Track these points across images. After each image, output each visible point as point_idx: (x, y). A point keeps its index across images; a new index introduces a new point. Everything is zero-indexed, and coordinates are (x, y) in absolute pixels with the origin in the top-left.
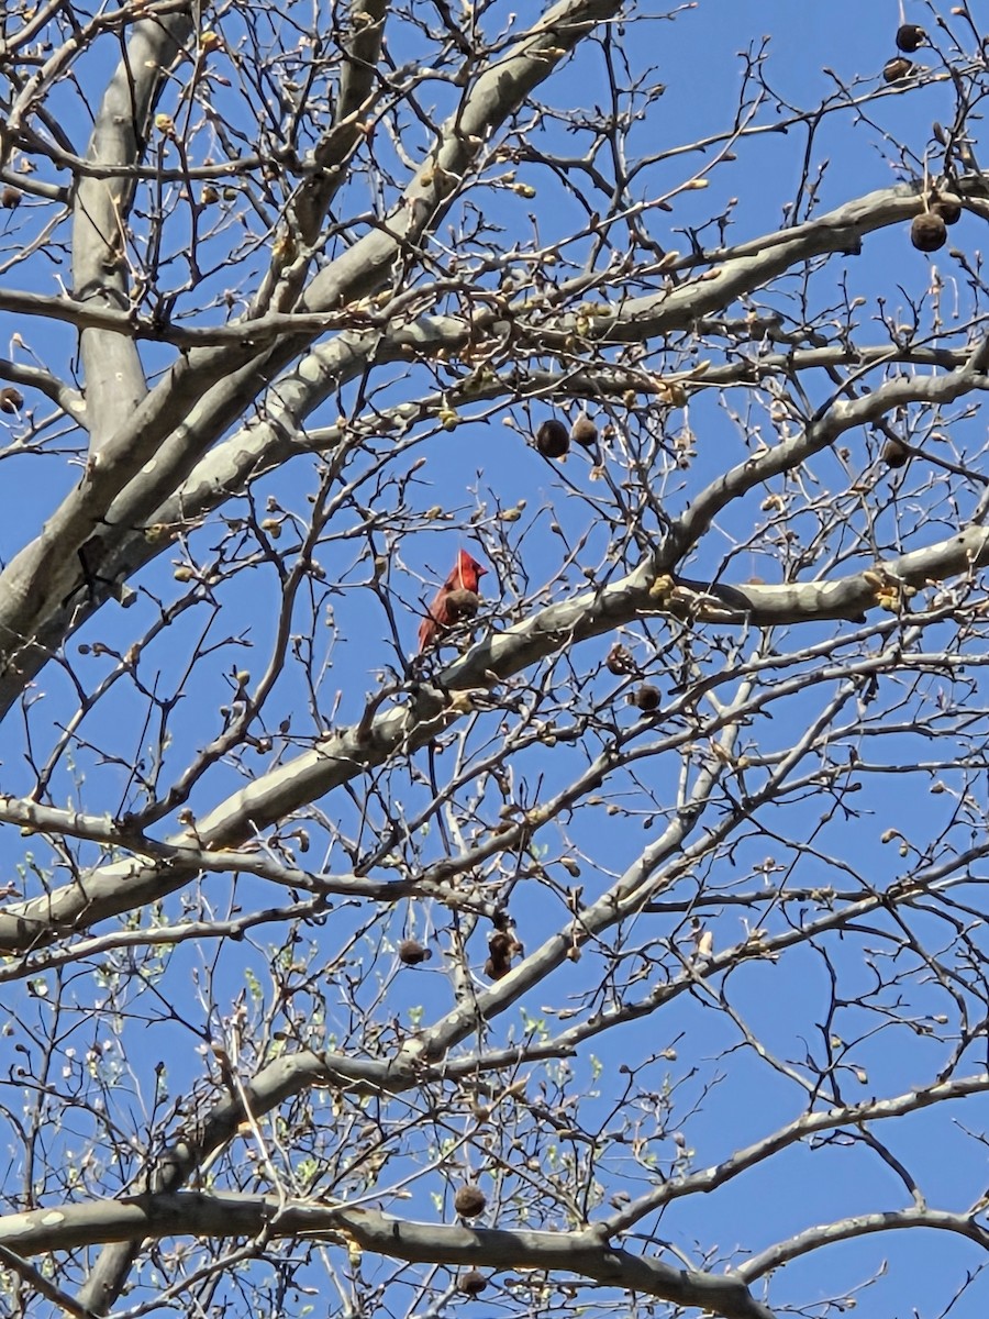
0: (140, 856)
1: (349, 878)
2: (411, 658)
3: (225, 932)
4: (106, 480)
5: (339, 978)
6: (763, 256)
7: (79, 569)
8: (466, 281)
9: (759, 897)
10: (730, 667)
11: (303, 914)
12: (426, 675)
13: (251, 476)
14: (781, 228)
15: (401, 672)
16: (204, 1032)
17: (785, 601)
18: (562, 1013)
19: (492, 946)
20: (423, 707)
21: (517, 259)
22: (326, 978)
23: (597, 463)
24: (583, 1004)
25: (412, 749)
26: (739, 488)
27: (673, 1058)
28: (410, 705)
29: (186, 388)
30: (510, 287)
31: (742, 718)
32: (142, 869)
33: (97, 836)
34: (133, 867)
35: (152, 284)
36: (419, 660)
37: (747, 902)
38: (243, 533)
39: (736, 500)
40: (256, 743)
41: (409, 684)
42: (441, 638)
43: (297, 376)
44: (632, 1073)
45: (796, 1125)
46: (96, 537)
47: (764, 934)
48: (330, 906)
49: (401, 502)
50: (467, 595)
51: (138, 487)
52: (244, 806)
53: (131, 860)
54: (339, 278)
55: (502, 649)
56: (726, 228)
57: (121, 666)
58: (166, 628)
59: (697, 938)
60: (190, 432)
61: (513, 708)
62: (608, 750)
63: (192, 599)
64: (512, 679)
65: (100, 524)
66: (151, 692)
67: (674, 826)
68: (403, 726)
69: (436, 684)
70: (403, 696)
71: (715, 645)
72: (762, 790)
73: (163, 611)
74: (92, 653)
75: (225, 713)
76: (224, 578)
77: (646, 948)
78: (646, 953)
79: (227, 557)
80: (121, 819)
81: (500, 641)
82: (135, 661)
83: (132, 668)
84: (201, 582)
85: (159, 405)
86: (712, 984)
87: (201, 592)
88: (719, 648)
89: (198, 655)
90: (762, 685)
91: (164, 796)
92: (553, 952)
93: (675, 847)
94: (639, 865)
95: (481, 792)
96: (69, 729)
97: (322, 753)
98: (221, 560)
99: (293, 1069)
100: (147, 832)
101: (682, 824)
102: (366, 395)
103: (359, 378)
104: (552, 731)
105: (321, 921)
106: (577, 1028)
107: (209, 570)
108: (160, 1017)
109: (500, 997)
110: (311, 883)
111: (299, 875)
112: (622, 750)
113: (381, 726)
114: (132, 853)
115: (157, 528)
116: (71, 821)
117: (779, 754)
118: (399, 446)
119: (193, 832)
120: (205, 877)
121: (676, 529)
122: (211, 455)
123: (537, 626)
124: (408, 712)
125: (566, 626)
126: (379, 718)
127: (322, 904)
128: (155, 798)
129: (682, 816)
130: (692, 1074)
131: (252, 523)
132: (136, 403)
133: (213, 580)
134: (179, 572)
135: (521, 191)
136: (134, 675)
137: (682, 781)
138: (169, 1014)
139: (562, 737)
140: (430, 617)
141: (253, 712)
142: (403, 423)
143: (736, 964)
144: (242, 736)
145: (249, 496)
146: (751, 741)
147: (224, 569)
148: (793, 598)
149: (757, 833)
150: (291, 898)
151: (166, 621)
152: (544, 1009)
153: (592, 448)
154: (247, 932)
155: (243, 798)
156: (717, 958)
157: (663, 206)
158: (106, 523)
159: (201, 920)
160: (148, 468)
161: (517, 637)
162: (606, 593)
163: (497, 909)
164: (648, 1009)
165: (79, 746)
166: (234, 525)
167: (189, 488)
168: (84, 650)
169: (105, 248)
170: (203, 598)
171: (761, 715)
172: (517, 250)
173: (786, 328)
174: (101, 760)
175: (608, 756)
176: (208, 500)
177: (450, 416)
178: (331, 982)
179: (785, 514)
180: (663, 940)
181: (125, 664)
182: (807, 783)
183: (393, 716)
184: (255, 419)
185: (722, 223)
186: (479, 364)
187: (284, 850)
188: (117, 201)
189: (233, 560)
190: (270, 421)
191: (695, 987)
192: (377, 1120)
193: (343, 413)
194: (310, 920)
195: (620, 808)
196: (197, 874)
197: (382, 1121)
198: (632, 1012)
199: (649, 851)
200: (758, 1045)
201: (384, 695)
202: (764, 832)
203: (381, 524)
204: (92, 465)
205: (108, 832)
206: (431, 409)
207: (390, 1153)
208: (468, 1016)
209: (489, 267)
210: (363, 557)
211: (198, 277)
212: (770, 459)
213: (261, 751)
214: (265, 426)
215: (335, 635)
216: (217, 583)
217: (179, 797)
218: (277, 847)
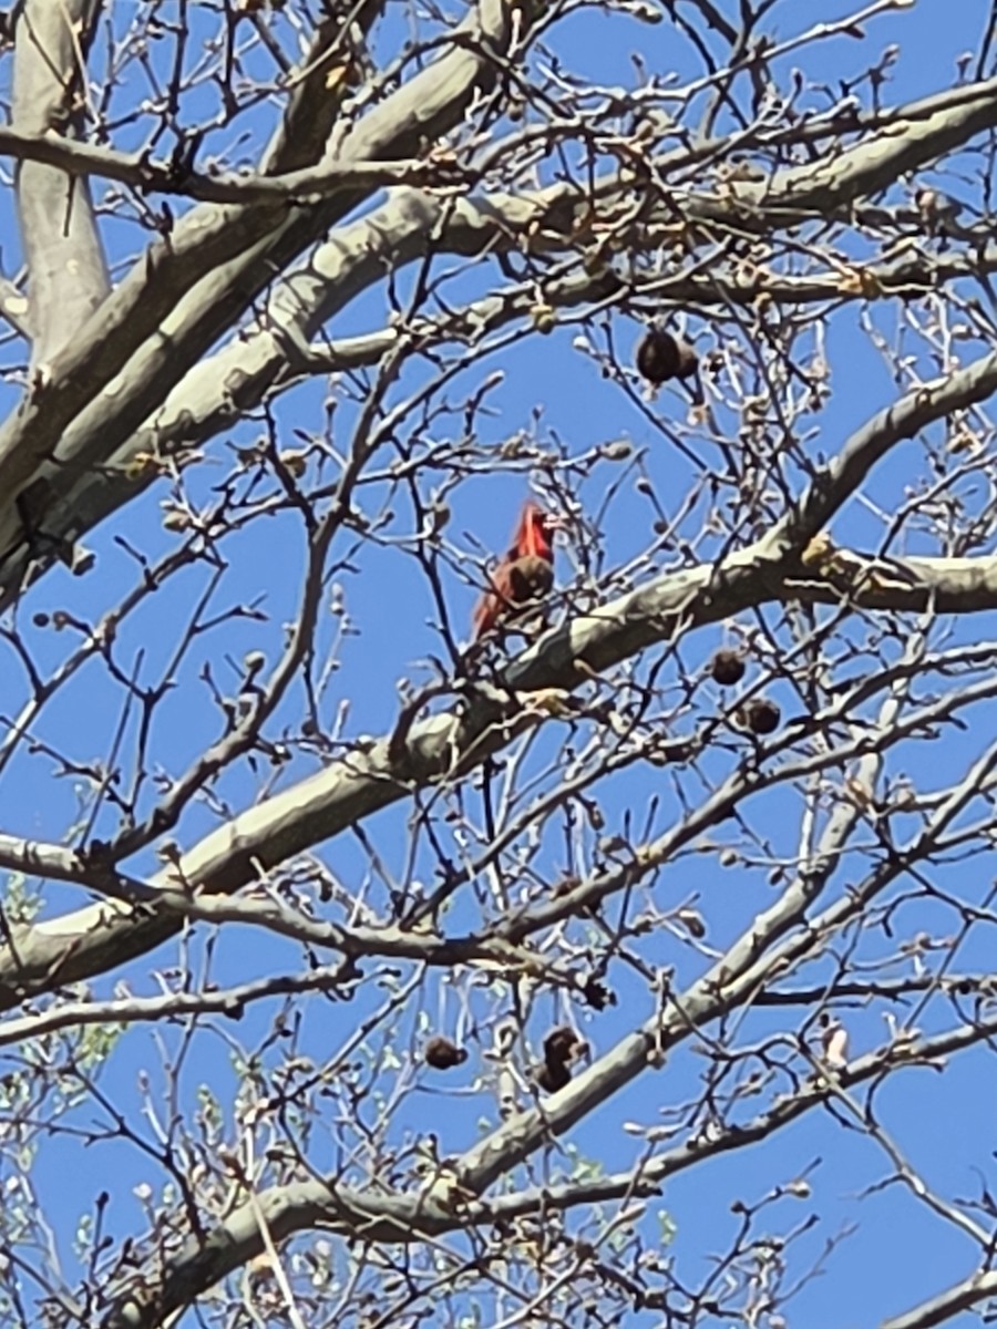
0: (112, 900)
1: (393, 934)
2: (462, 649)
3: (218, 1007)
4: (55, 402)
5: (337, 1089)
6: (938, 121)
7: (15, 522)
8: (589, 124)
9: (908, 986)
10: (909, 660)
11: (325, 984)
12: (485, 670)
13: (272, 389)
14: (956, 86)
15: (450, 668)
16: (163, 1153)
17: (967, 581)
18: (653, 1131)
19: (548, 1045)
20: (478, 714)
21: (655, 97)
22: (320, 1086)
23: (698, 400)
24: (680, 1121)
25: (464, 769)
26: (908, 427)
27: (804, 1194)
28: (460, 710)
29: (166, 281)
30: (647, 133)
31: (924, 728)
32: (113, 917)
33: (55, 872)
34: (102, 913)
35: (169, 117)
36: (474, 652)
37: (891, 993)
38: (257, 468)
39: (905, 442)
40: (270, 749)
41: (460, 682)
42: (508, 620)
43: (310, 271)
44: (749, 1213)
45: (967, 1287)
46: (41, 480)
47: (916, 1037)
48: (359, 974)
49: (468, 431)
50: (540, 565)
51: (97, 414)
52: (235, 842)
53: (100, 905)
54: (374, 138)
55: (586, 639)
56: (882, 86)
57: (89, 643)
58: (150, 594)
59: (827, 1041)
60: (167, 340)
61: (601, 715)
62: (744, 769)
63: (187, 556)
64: (607, 674)
65: (47, 463)
66: (129, 677)
67: (796, 891)
68: (451, 739)
69: (498, 680)
70: (452, 698)
71: (889, 629)
72: (915, 843)
73: (147, 572)
74: (51, 625)
75: (229, 710)
76: (229, 527)
77: (767, 1047)
78: (767, 1054)
79: (235, 500)
80: (87, 849)
81: (584, 628)
82: (110, 636)
83: (104, 647)
84: (202, 531)
85: (130, 302)
86: (855, 1095)
87: (198, 546)
88: (895, 633)
89: (194, 630)
90: (914, 703)
91: (144, 818)
92: (632, 1055)
93: (796, 918)
94: (747, 941)
95: (534, 841)
96: (20, 724)
97: (352, 767)
98: (227, 504)
99: (283, 1204)
100: (120, 867)
101: (805, 890)
102: (428, 284)
103: (421, 261)
104: (663, 743)
105: (347, 994)
106: (663, 1157)
107: (210, 517)
108: (104, 1132)
109: (561, 1114)
110: (340, 939)
111: (325, 929)
112: (763, 768)
113: (419, 741)
114: (102, 895)
115: (140, 461)
116: (19, 852)
117: (934, 797)
118: (471, 352)
119: (176, 872)
120: (191, 932)
121: (821, 481)
122: (194, 373)
123: (633, 607)
124: (457, 721)
125: (673, 607)
126: (416, 729)
127: (348, 972)
128: (132, 822)
129: (805, 878)
130: (810, 1224)
131: (271, 453)
132: (96, 303)
133: (214, 531)
134: (171, 517)
135: (642, 13)
136: (107, 656)
137: (806, 829)
138: (117, 1128)
139: (674, 754)
140: (494, 591)
141: (265, 710)
142: (480, 323)
143: (887, 1070)
144: (251, 740)
145: (267, 417)
146: (902, 777)
147: (230, 517)
148: (979, 579)
149: (921, 894)
150: (307, 963)
151: (151, 585)
152: (629, 1126)
153: (690, 381)
154: (247, 1006)
155: (234, 830)
156: (852, 1069)
157: (850, 30)
158: (54, 460)
159: (186, 989)
160: (111, 388)
161: (607, 623)
162: (725, 565)
163: (591, 979)
164: (760, 1134)
165: (32, 750)
166: (246, 456)
167: (166, 415)
168: (41, 620)
169: (59, 91)
170: (202, 554)
171: (950, 725)
172: (656, 85)
173: (965, 221)
174: (62, 769)
175: (743, 776)
176: (192, 431)
177: (547, 312)
178: (326, 1092)
179: (981, 456)
180: (790, 1038)
181: (97, 641)
182: (974, 835)
183: (438, 725)
184: (254, 328)
185: (876, 77)
186: (602, 238)
187: (297, 899)
188: (77, 28)
189: (243, 504)
190: (274, 330)
191: (831, 1100)
192: (404, 1271)
193: (396, 306)
194: (332, 992)
195: (738, 855)
196: (181, 927)
197: (412, 1271)
198: (736, 1138)
199: (760, 925)
200: (916, 1181)
201: (425, 697)
202: (930, 891)
203: (441, 460)
204: (38, 382)
205: (68, 867)
206: (518, 303)
207: (420, 1315)
208: (518, 1139)
209: (618, 108)
210: (382, 520)
211: (233, 109)
212: (950, 389)
213: (277, 759)
214: (267, 337)
215: (344, 626)
216: (220, 534)
217: (165, 820)
218: (289, 893)
